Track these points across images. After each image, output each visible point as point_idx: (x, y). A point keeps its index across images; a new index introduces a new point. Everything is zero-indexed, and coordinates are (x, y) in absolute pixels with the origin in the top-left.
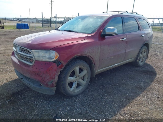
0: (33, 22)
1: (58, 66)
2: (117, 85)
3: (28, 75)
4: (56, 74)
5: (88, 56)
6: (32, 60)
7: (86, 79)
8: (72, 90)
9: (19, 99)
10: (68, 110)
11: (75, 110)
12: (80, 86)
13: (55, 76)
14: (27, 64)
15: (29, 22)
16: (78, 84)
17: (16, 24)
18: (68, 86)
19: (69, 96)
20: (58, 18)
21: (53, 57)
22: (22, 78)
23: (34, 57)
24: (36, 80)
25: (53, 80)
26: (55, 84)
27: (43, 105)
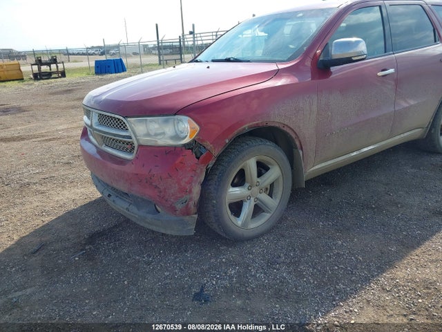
0: (135, 54)
1: (198, 158)
2: (373, 209)
3: (123, 187)
4: (195, 178)
5: (281, 127)
6: (132, 144)
7: (279, 191)
8: (239, 222)
9: (105, 250)
10: (231, 277)
11: (252, 276)
12: (264, 211)
13: (193, 184)
14: (120, 158)
15: (127, 56)
16: (256, 206)
17: (93, 64)
18: (229, 212)
19: (234, 240)
20: (198, 35)
21: (183, 135)
22: (109, 196)
23: (136, 136)
24: (144, 197)
25: (188, 197)
26: (193, 207)
27: (165, 263)
